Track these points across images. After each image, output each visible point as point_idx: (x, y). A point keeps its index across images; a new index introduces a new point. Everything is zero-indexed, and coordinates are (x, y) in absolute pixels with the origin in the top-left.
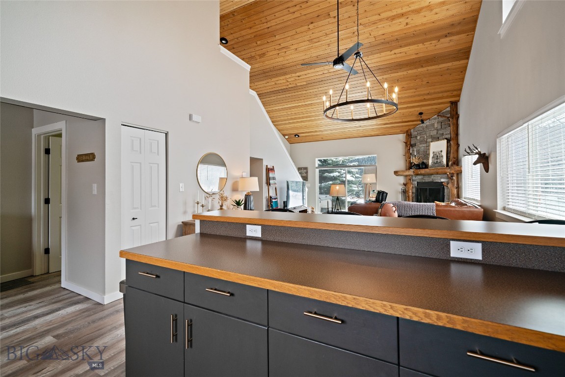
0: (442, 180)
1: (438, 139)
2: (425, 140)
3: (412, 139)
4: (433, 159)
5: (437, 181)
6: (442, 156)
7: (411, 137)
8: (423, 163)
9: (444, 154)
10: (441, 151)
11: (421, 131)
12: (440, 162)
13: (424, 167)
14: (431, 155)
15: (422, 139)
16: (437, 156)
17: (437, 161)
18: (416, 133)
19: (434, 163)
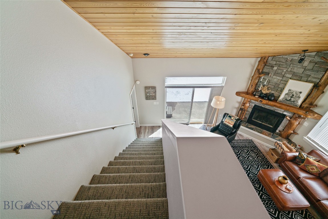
0: (285, 113)
1: (300, 79)
2: (283, 73)
3: (266, 67)
4: (287, 96)
5: (279, 112)
6: (299, 97)
7: (265, 65)
8: (272, 95)
9: (303, 97)
10: (301, 93)
11: (282, 63)
12: (294, 101)
13: (273, 98)
14: (285, 91)
15: (279, 71)
16: (293, 95)
17: (290, 99)
18: (275, 63)
19: (286, 99)
